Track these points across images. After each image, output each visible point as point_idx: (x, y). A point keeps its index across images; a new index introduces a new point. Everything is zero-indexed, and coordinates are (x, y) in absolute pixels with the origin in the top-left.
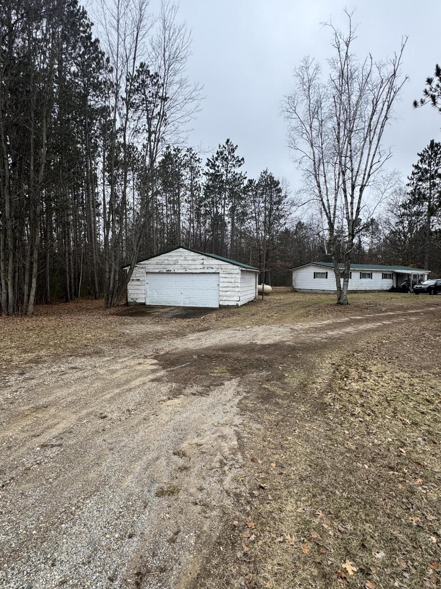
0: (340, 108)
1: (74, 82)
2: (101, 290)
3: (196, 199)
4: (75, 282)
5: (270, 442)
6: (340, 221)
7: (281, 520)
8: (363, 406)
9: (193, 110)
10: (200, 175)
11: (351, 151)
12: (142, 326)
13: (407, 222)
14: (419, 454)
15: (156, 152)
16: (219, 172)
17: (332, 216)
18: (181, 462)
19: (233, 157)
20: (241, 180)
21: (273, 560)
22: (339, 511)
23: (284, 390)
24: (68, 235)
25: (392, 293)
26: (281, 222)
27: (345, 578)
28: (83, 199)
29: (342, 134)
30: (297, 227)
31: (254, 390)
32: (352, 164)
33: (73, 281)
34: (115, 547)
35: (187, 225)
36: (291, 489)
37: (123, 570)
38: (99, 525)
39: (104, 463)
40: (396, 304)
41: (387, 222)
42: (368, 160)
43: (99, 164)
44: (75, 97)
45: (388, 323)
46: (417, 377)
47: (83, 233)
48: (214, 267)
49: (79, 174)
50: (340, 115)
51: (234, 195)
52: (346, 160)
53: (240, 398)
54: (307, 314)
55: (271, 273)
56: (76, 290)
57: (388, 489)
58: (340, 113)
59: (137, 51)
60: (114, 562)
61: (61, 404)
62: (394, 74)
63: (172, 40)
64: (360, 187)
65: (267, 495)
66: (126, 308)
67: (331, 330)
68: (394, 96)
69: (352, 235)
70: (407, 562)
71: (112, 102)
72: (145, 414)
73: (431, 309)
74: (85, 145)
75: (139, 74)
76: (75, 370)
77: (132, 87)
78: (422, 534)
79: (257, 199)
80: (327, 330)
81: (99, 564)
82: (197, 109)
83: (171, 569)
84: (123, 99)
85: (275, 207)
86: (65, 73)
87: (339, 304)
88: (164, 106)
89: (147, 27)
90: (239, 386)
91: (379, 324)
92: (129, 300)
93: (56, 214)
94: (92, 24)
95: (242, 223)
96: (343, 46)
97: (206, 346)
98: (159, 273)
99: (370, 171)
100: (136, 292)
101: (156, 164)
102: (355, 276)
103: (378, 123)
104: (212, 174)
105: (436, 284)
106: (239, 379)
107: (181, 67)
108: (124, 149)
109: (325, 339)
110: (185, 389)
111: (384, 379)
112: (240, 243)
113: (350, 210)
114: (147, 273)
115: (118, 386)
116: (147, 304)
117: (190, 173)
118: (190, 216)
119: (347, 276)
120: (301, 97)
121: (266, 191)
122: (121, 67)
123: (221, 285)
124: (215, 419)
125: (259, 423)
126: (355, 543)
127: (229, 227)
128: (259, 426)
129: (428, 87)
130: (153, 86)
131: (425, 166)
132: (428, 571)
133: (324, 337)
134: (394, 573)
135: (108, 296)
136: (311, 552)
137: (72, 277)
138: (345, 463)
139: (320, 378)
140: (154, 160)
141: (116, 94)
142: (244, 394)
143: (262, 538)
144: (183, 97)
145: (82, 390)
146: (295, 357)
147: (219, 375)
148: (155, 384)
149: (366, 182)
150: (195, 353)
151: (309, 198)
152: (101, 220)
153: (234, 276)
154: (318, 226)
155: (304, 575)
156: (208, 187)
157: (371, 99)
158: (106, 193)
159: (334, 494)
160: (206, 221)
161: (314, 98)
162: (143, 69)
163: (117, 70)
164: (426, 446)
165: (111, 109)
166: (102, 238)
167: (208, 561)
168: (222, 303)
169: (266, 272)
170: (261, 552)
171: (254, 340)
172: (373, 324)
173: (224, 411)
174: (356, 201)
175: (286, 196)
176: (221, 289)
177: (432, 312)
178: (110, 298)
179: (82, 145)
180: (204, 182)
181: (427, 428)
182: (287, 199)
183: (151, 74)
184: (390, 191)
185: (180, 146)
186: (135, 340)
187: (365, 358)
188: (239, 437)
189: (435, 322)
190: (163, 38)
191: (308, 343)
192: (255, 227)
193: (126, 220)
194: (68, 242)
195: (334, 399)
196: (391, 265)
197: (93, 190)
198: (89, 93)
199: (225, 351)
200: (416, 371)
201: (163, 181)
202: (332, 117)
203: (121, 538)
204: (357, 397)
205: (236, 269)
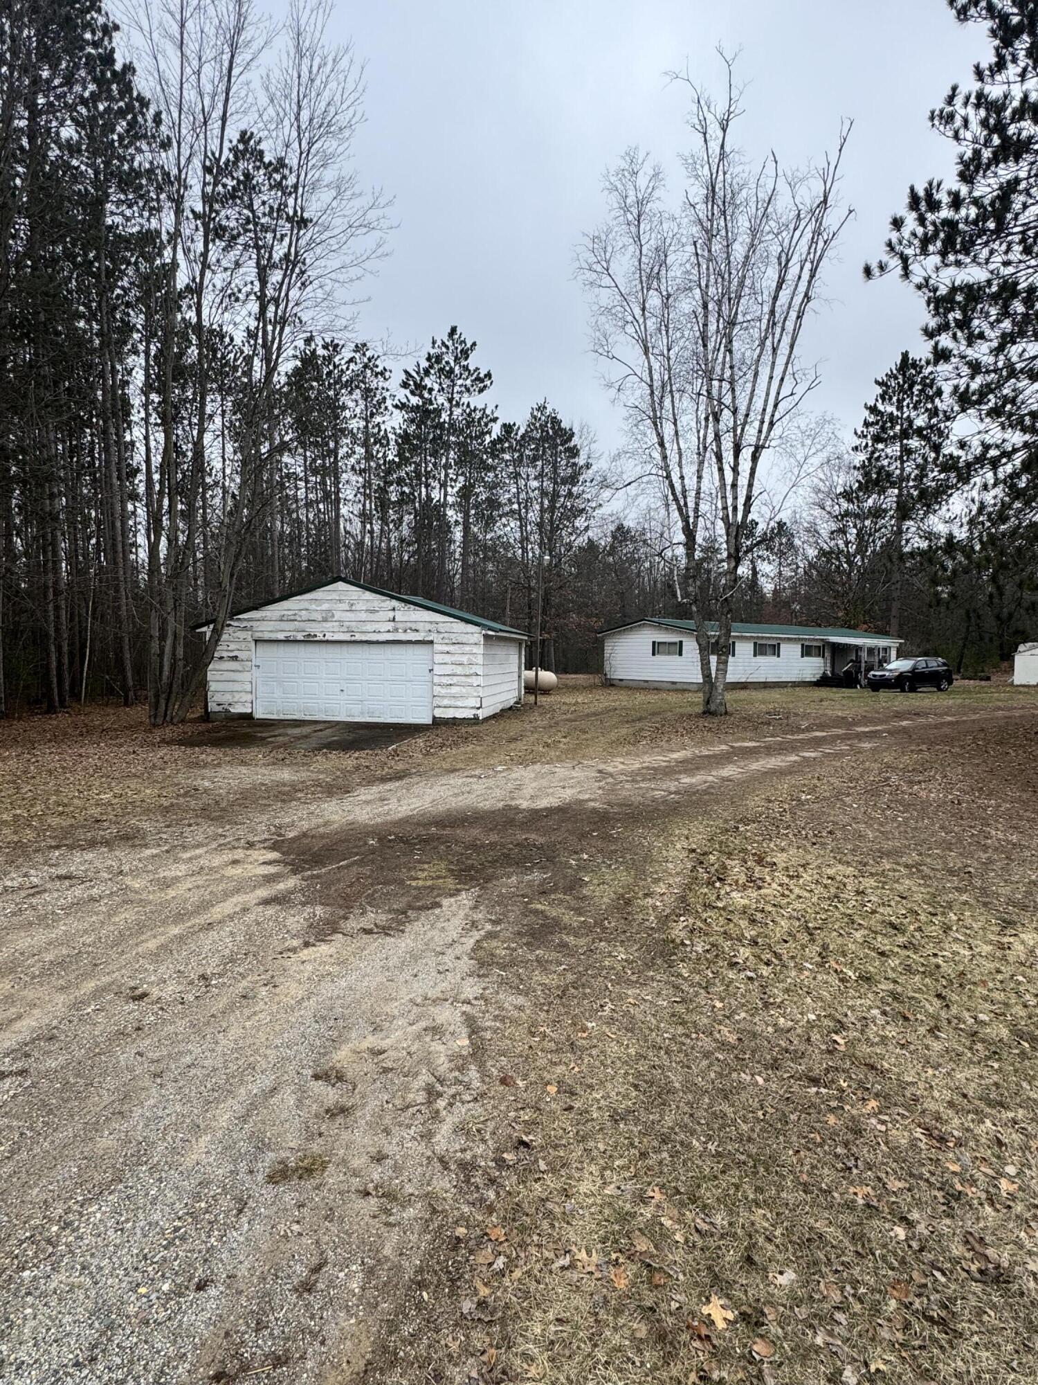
0: (708, 269)
1: (68, 166)
2: (141, 683)
3: (379, 466)
4: (71, 663)
5: (544, 1035)
6: (709, 525)
7: (567, 1218)
8: (756, 943)
9: (368, 254)
10: (386, 408)
11: (732, 367)
12: (244, 770)
13: (855, 531)
14: (872, 1045)
15: (279, 348)
16: (431, 403)
17: (691, 514)
18: (331, 1095)
19: (466, 368)
20: (486, 425)
21: (545, 1312)
22: (699, 1186)
23: (580, 914)
24: (54, 544)
25: (823, 689)
26: (577, 524)
27: (708, 1337)
28: (93, 458)
29: (712, 328)
30: (614, 537)
31: (512, 916)
32: (734, 398)
33: (66, 660)
34: (162, 1315)
35: (356, 527)
36: (591, 1144)
37: (181, 1370)
38: (122, 1264)
39: (138, 1111)
40: (830, 712)
41: (813, 530)
42: (768, 389)
43: (134, 373)
44: (70, 201)
45: (813, 755)
46: (872, 874)
47: (93, 541)
48: (420, 626)
49: (82, 395)
50: (707, 286)
51: (467, 458)
52: (721, 387)
53: (477, 935)
54: (634, 740)
55: (555, 641)
56: (76, 683)
57: (806, 1129)
58: (708, 281)
59: (231, 101)
60: (158, 1352)
61: (29, 967)
62: (825, 201)
63: (318, 82)
64: (752, 449)
65: (536, 1161)
66: (203, 727)
67: (690, 772)
68: (823, 251)
69: (735, 558)
70: (842, 1289)
71: (167, 220)
72: (244, 983)
73: (904, 723)
74: (98, 322)
75: (236, 156)
76: (67, 883)
77: (220, 188)
78: (876, 1223)
79: (523, 471)
80: (680, 772)
81: (119, 1361)
82: (380, 251)
83: (301, 1357)
84: (197, 216)
85: (563, 490)
86: (44, 141)
87: (708, 713)
88: (297, 240)
89: (255, 46)
90: (475, 907)
91: (794, 758)
92: (212, 707)
93: (22, 493)
94: (116, 28)
95: (487, 524)
96: (714, 131)
97: (400, 815)
98: (287, 641)
99: (773, 415)
100: (230, 686)
101: (280, 379)
102: (744, 649)
103: (789, 308)
104: (416, 409)
105: (914, 668)
106: (476, 891)
107: (341, 149)
108: (199, 338)
109: (675, 793)
110: (347, 919)
111: (801, 881)
112: (484, 572)
113: (730, 501)
114: (256, 641)
115: (179, 918)
116: (259, 715)
117: (362, 403)
118: (364, 505)
119: (724, 649)
120: (621, 238)
121: (544, 452)
122: (189, 138)
123: (438, 670)
124: (419, 988)
125: (520, 992)
126: (731, 1256)
127: (458, 534)
128: (520, 1000)
129: (894, 236)
130: (271, 188)
131: (891, 409)
132: (886, 1305)
133: (673, 789)
134: (815, 1315)
135: (157, 696)
136: (634, 1284)
137: (65, 649)
138: (713, 1075)
139: (661, 884)
140: (275, 368)
141: (178, 202)
142: (489, 927)
143: (522, 1262)
144: (346, 219)
145: (86, 931)
146: (607, 838)
147: (429, 883)
148: (271, 911)
149: (767, 437)
150: (373, 832)
151: (639, 471)
152: (139, 511)
153: (467, 648)
154: (662, 535)
155: (616, 1340)
156: (405, 437)
157: (776, 254)
158: (153, 444)
159: (688, 1147)
160: (401, 520)
161: (650, 242)
162: (247, 147)
163: (179, 143)
164: (888, 1027)
165: (165, 237)
166: (143, 555)
167: (393, 1327)
168: (439, 713)
169: (543, 641)
170: (520, 1294)
171: (513, 799)
172: (780, 758)
173: (440, 968)
174: (743, 481)
175: (588, 466)
176: (436, 680)
177: (905, 730)
178: (163, 702)
179: (88, 321)
180: (397, 427)
181: (891, 986)
182: (590, 471)
183: (266, 160)
184: (816, 461)
185: (340, 338)
186: (223, 805)
187: (762, 835)
188: (473, 1026)
189: (912, 751)
190: (295, 75)
191: (636, 804)
192: (518, 535)
193: (204, 512)
194: (54, 562)
195: (692, 932)
196: (820, 626)
197: (120, 436)
198: (108, 196)
199: (444, 827)
200: (871, 862)
201: (298, 420)
202: (690, 289)
203: (178, 1292)
204: (744, 923)
205: (473, 634)
